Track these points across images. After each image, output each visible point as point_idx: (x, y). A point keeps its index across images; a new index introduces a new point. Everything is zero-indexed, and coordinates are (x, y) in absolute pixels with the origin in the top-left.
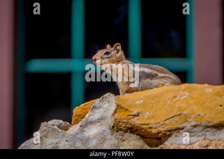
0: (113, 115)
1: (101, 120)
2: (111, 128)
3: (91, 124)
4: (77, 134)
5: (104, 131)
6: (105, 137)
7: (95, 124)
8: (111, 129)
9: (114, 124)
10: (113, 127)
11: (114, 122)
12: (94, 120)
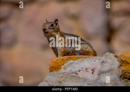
0: (119, 67)
1: (110, 71)
2: (119, 76)
3: (103, 73)
4: (97, 80)
5: (115, 78)
6: (117, 83)
7: (106, 74)
8: (120, 78)
9: (122, 74)
10: (121, 76)
11: (122, 72)
12: (105, 70)
